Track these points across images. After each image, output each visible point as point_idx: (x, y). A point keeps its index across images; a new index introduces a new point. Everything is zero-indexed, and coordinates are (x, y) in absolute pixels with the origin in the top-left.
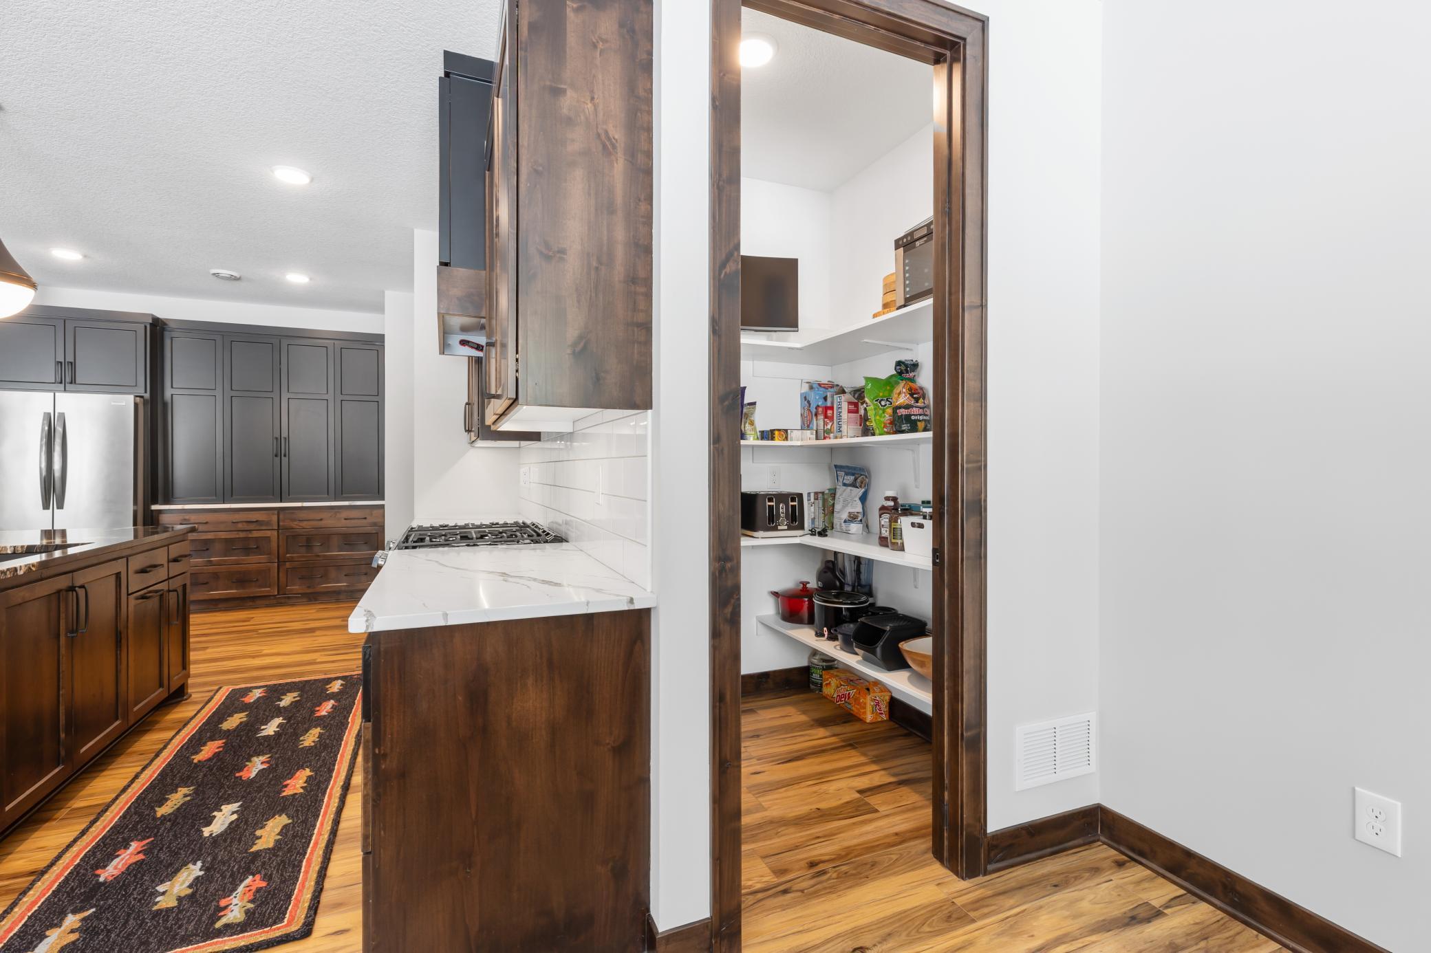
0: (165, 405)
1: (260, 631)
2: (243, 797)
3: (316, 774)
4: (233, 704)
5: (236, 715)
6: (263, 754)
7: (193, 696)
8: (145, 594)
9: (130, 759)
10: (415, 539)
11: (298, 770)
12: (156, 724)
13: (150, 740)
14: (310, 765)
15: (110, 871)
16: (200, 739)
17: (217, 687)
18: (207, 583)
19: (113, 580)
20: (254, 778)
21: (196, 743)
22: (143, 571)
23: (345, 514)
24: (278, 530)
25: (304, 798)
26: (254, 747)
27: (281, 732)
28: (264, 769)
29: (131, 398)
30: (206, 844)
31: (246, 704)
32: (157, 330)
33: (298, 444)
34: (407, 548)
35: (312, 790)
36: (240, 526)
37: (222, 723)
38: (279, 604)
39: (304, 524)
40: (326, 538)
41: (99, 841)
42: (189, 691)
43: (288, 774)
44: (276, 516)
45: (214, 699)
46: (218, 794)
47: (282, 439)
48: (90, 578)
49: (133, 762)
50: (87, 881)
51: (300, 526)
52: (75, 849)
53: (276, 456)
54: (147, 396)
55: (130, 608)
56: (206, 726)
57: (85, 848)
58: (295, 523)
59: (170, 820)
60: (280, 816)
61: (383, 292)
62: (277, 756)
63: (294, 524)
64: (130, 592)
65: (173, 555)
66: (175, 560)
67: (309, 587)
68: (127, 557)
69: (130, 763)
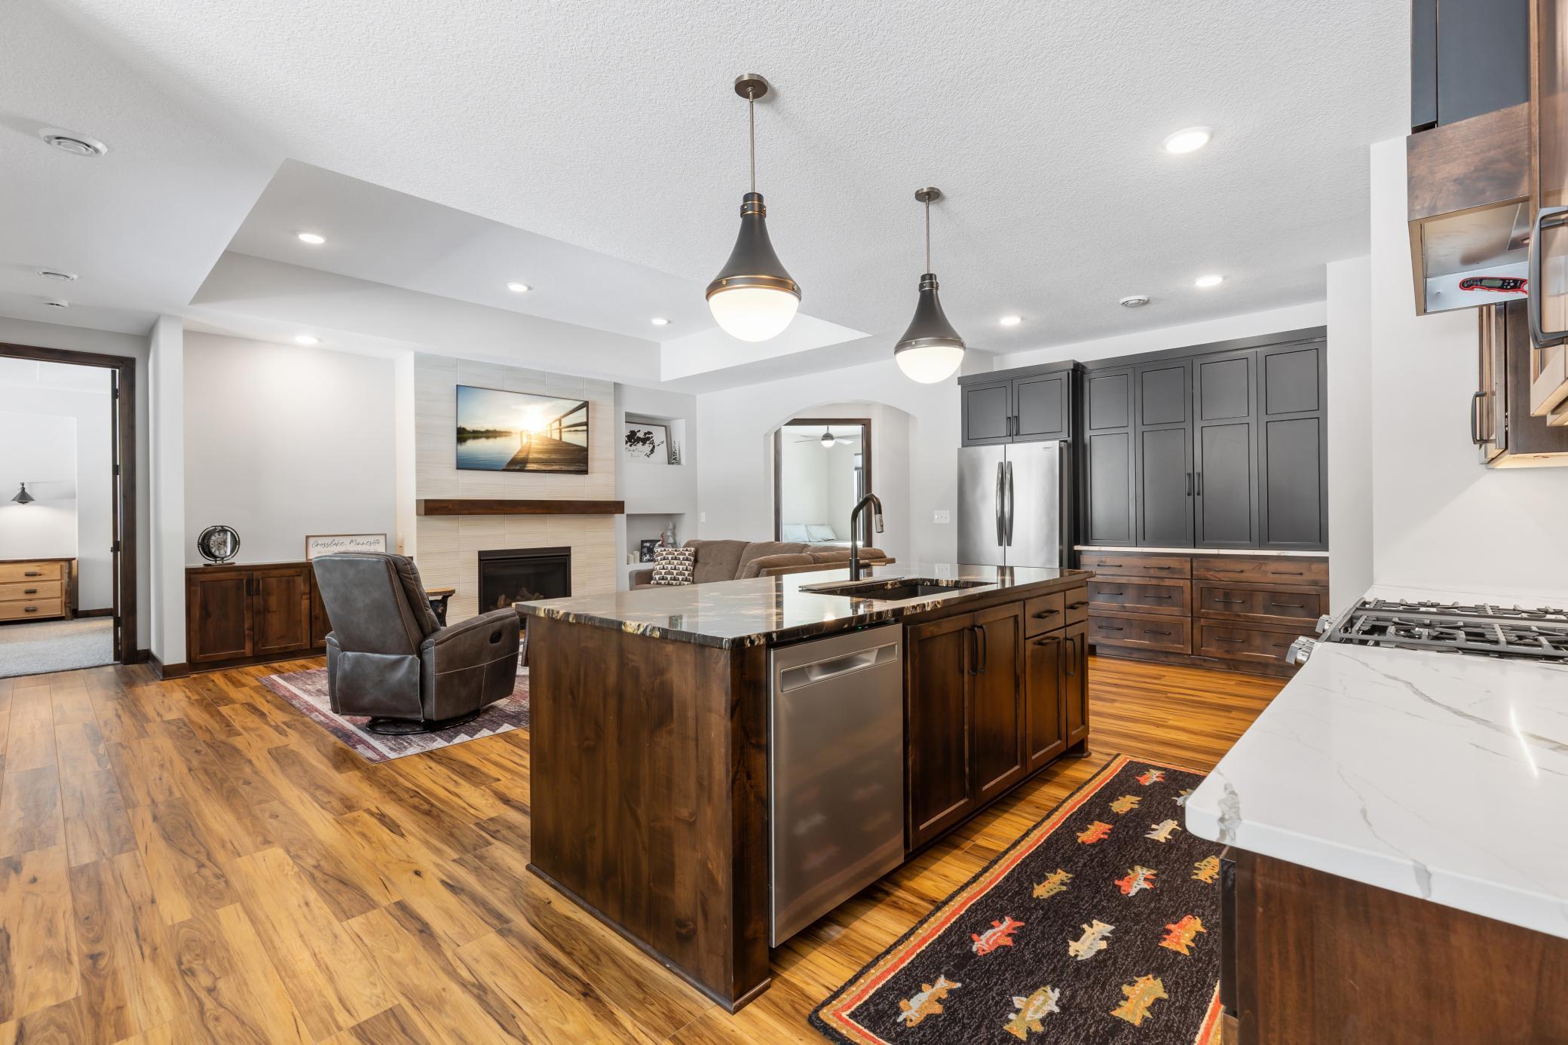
0: (1084, 446)
1: (1169, 695)
2: (1117, 920)
3: (1209, 934)
4: (1126, 781)
5: (1128, 797)
6: (1149, 867)
7: (1094, 755)
8: (1042, 639)
9: (1028, 809)
10: (1366, 628)
11: (1186, 913)
12: (1057, 776)
13: (1048, 793)
14: (1203, 915)
15: (985, 943)
16: (1089, 813)
17: (1115, 752)
18: (1121, 629)
19: (1011, 622)
20: (1133, 897)
21: (1083, 818)
22: (1039, 616)
23: (1272, 566)
24: (1192, 579)
25: (1188, 967)
26: (1141, 850)
27: (1173, 842)
28: (1146, 889)
29: (1056, 443)
30: (1068, 966)
31: (1141, 785)
32: (1078, 373)
33: (1213, 482)
34: (1349, 641)
35: (1200, 960)
36: (1152, 572)
37: (1112, 801)
38: (1193, 666)
39: (1221, 575)
40: (1249, 593)
41: (983, 897)
42: (1089, 747)
43: (1173, 913)
44: (1189, 564)
45: (1110, 767)
46: (1093, 898)
47: (1195, 474)
48: (989, 619)
49: (1029, 814)
50: (964, 942)
51: (1215, 577)
52: (965, 895)
53: (1189, 495)
54: (1070, 439)
55: (1027, 654)
56: (1097, 798)
57: (971, 898)
58: (1211, 573)
59: (1042, 908)
60: (1155, 978)
61: (1325, 266)
62: (1164, 877)
63: (1210, 575)
64: (1027, 636)
65: (1070, 601)
66: (1072, 607)
67: (1228, 652)
68: (1024, 601)
69: (1026, 813)
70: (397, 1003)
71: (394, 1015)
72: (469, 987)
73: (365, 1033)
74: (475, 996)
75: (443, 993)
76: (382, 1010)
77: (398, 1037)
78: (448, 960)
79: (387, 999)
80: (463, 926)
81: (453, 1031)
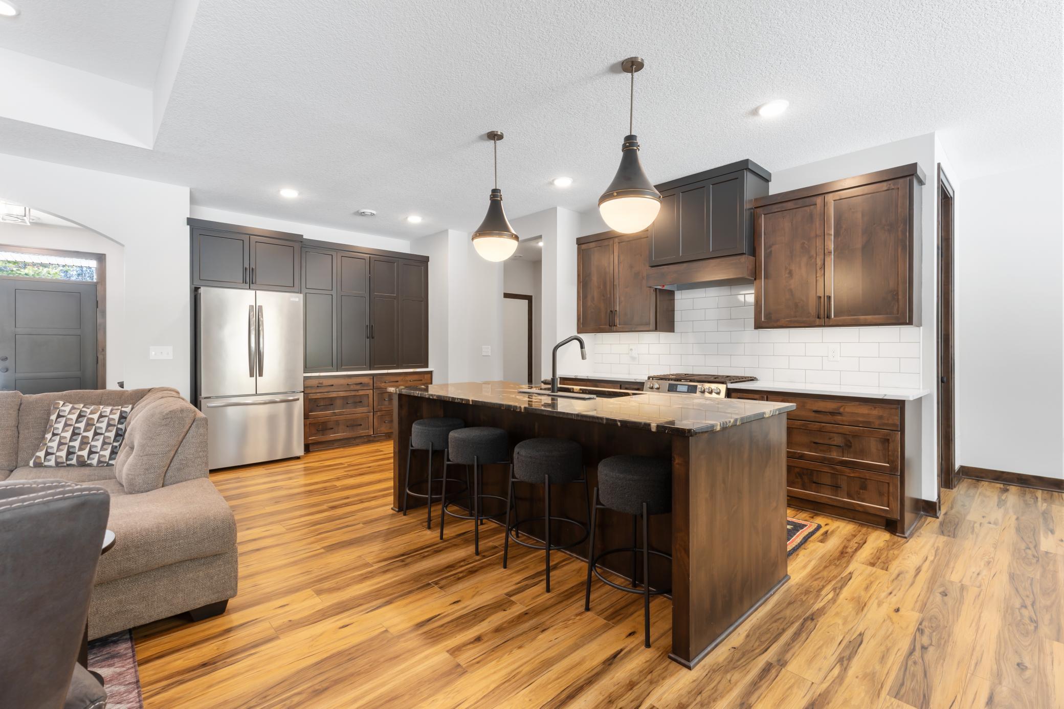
18: (332, 429)
23: (409, 377)
24: (373, 389)
29: (301, 296)
36: (352, 387)
38: (374, 441)
44: (371, 380)
47: (371, 326)
53: (367, 338)
58: (381, 386)
63: (383, 385)
70: (888, 697)
71: (897, 694)
72: (845, 666)
73: (923, 703)
74: (849, 661)
75: (860, 676)
76: (900, 702)
77: (908, 686)
78: (831, 684)
79: (889, 704)
80: (790, 688)
81: (881, 663)
